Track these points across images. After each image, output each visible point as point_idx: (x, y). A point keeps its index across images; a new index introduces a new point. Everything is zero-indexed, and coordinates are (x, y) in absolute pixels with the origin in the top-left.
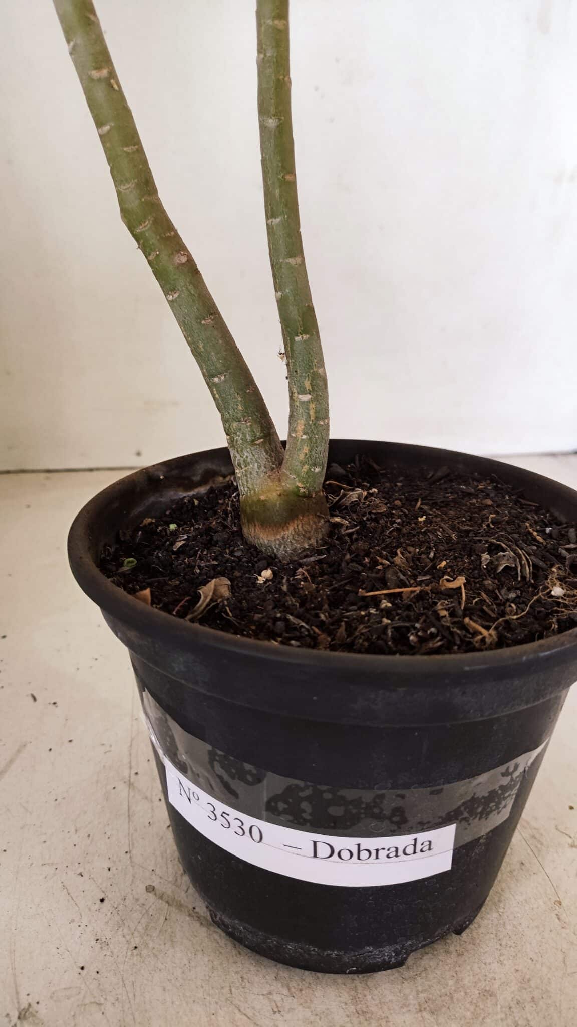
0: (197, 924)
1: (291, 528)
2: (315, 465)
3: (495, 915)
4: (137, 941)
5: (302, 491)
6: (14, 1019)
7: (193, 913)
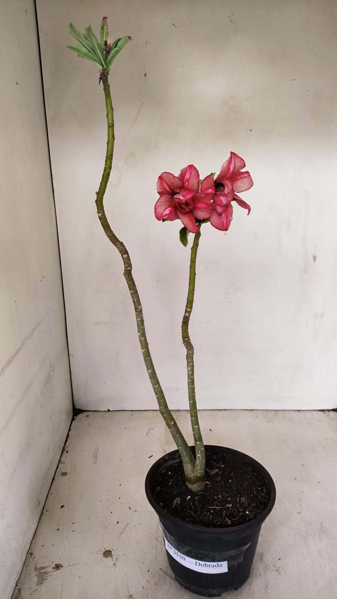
0: (171, 580)
1: (196, 485)
2: (201, 470)
3: (249, 587)
4: (157, 582)
5: (198, 476)
6: (128, 597)
7: (171, 577)
